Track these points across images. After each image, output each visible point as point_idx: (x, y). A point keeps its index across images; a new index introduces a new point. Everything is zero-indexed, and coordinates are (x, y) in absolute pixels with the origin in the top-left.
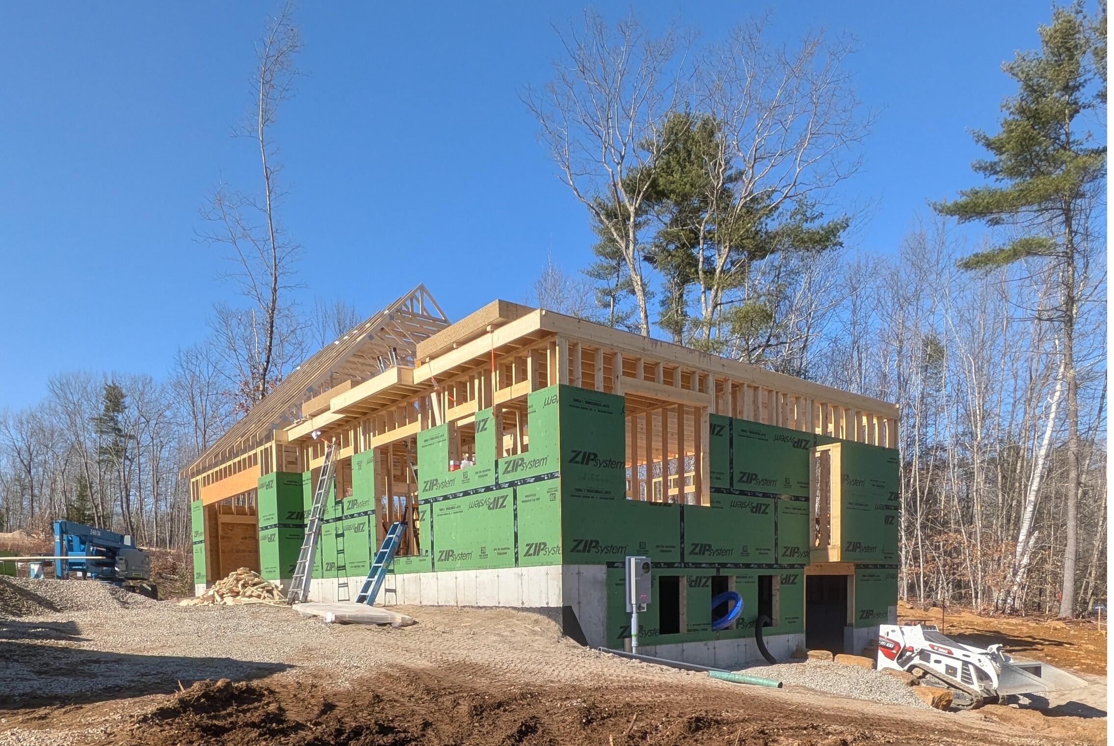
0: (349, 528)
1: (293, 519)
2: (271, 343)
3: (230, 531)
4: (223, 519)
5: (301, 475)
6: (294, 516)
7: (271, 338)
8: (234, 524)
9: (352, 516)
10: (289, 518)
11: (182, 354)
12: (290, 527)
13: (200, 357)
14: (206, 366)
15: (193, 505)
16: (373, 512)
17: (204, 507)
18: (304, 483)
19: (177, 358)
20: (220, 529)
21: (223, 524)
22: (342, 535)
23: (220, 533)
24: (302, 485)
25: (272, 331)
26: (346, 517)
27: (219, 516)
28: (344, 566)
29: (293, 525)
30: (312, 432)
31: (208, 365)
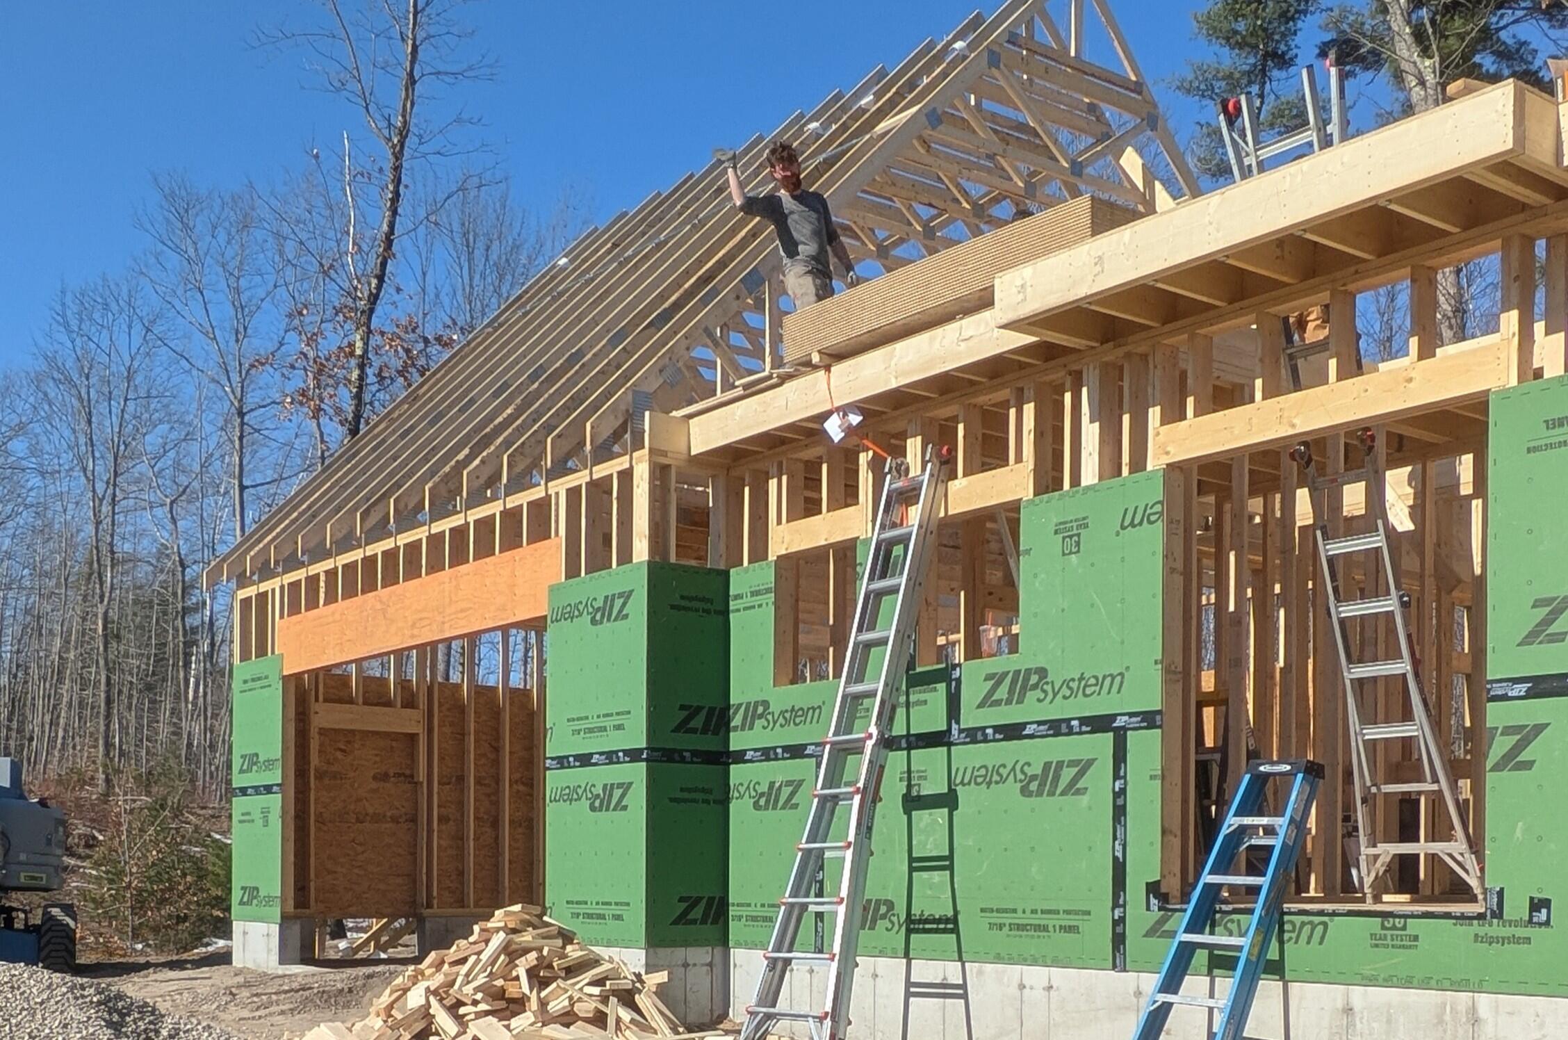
0: (989, 777)
1: (694, 731)
2: (392, 226)
3: (339, 755)
4: (325, 716)
5: (726, 575)
6: (698, 722)
7: (395, 212)
8: (353, 732)
9: (1012, 732)
10: (682, 727)
11: (69, 299)
12: (683, 760)
13: (114, 307)
14: (125, 327)
15: (242, 671)
16: (1149, 719)
17: (286, 679)
18: (733, 605)
19: (58, 308)
20: (314, 745)
21: (323, 732)
22: (948, 800)
23: (315, 760)
24: (725, 613)
25: (397, 194)
26: (975, 736)
27: (315, 707)
28: (955, 920)
29: (695, 753)
30: (825, 416)
31: (130, 327)
